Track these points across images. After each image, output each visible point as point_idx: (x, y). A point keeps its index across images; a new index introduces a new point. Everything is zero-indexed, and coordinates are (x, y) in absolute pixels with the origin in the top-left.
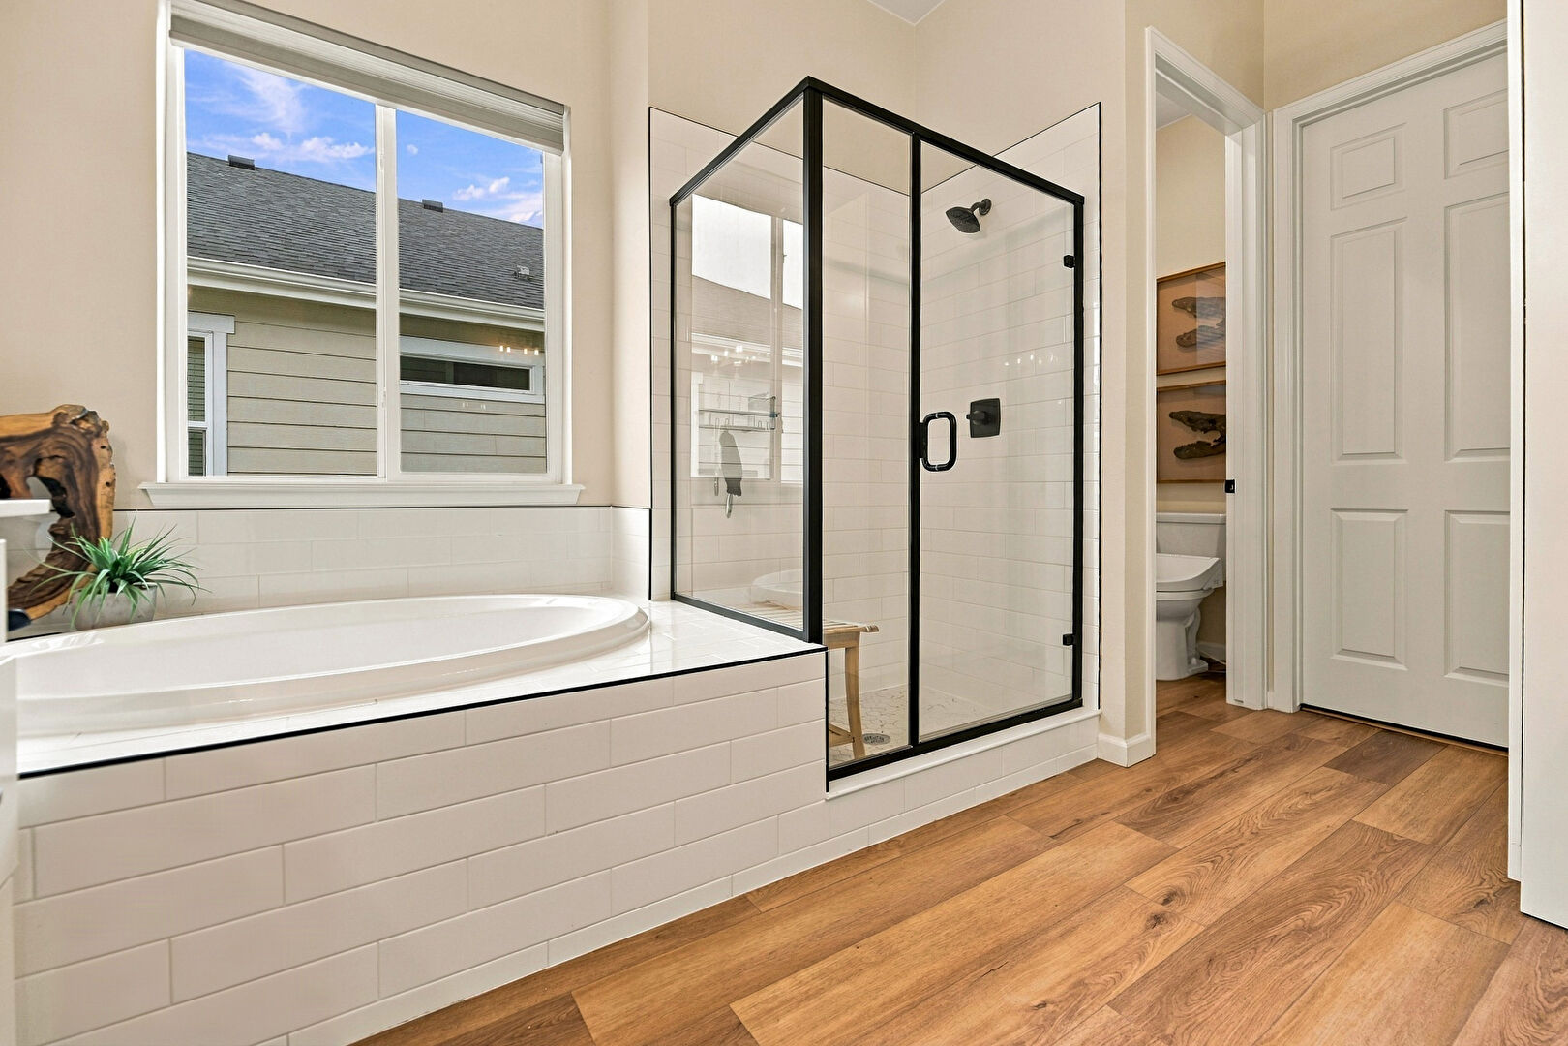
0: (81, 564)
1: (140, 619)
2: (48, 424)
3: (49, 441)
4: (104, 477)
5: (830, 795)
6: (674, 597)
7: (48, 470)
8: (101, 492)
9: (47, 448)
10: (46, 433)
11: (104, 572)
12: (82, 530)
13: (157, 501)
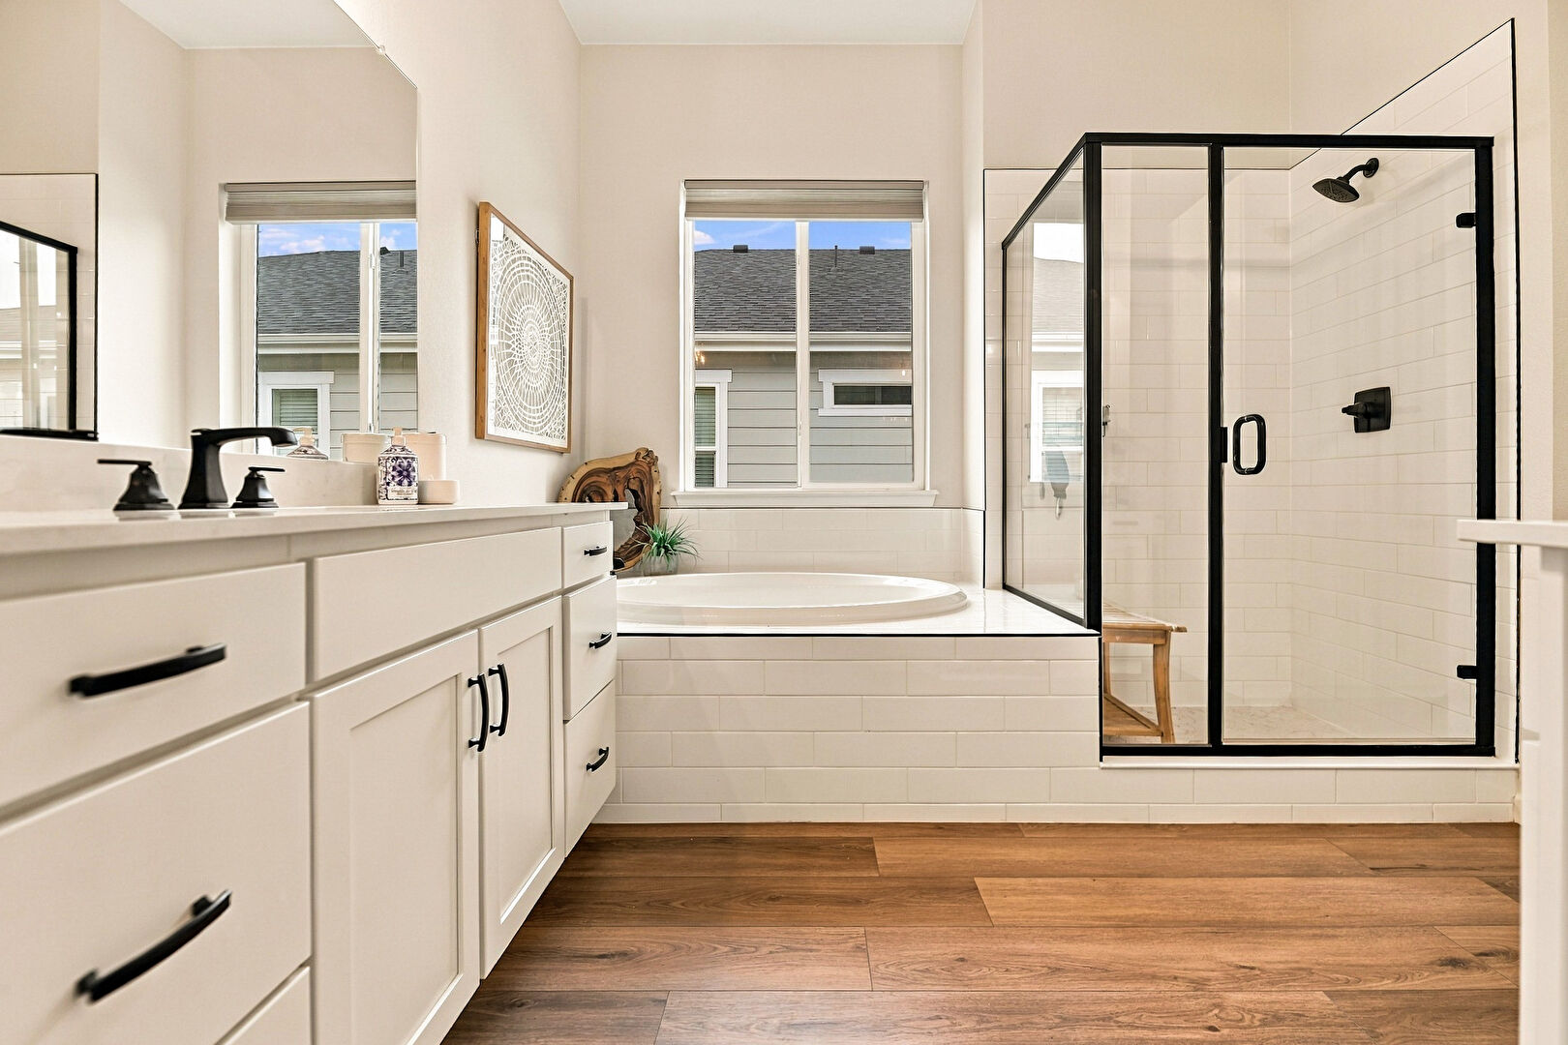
0: (647, 539)
1: (671, 573)
2: (632, 459)
3: (633, 469)
4: (656, 489)
5: (1102, 765)
6: (1006, 587)
7: (634, 486)
8: (655, 497)
9: (633, 471)
10: (632, 464)
11: (655, 544)
12: (647, 520)
13: (680, 502)
